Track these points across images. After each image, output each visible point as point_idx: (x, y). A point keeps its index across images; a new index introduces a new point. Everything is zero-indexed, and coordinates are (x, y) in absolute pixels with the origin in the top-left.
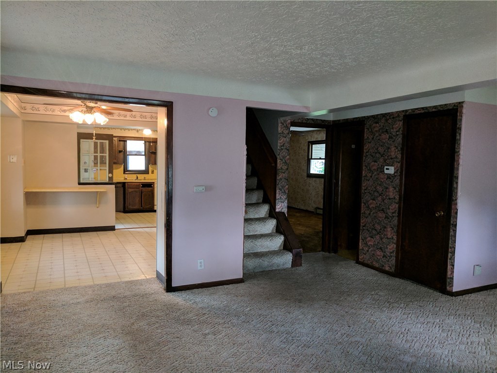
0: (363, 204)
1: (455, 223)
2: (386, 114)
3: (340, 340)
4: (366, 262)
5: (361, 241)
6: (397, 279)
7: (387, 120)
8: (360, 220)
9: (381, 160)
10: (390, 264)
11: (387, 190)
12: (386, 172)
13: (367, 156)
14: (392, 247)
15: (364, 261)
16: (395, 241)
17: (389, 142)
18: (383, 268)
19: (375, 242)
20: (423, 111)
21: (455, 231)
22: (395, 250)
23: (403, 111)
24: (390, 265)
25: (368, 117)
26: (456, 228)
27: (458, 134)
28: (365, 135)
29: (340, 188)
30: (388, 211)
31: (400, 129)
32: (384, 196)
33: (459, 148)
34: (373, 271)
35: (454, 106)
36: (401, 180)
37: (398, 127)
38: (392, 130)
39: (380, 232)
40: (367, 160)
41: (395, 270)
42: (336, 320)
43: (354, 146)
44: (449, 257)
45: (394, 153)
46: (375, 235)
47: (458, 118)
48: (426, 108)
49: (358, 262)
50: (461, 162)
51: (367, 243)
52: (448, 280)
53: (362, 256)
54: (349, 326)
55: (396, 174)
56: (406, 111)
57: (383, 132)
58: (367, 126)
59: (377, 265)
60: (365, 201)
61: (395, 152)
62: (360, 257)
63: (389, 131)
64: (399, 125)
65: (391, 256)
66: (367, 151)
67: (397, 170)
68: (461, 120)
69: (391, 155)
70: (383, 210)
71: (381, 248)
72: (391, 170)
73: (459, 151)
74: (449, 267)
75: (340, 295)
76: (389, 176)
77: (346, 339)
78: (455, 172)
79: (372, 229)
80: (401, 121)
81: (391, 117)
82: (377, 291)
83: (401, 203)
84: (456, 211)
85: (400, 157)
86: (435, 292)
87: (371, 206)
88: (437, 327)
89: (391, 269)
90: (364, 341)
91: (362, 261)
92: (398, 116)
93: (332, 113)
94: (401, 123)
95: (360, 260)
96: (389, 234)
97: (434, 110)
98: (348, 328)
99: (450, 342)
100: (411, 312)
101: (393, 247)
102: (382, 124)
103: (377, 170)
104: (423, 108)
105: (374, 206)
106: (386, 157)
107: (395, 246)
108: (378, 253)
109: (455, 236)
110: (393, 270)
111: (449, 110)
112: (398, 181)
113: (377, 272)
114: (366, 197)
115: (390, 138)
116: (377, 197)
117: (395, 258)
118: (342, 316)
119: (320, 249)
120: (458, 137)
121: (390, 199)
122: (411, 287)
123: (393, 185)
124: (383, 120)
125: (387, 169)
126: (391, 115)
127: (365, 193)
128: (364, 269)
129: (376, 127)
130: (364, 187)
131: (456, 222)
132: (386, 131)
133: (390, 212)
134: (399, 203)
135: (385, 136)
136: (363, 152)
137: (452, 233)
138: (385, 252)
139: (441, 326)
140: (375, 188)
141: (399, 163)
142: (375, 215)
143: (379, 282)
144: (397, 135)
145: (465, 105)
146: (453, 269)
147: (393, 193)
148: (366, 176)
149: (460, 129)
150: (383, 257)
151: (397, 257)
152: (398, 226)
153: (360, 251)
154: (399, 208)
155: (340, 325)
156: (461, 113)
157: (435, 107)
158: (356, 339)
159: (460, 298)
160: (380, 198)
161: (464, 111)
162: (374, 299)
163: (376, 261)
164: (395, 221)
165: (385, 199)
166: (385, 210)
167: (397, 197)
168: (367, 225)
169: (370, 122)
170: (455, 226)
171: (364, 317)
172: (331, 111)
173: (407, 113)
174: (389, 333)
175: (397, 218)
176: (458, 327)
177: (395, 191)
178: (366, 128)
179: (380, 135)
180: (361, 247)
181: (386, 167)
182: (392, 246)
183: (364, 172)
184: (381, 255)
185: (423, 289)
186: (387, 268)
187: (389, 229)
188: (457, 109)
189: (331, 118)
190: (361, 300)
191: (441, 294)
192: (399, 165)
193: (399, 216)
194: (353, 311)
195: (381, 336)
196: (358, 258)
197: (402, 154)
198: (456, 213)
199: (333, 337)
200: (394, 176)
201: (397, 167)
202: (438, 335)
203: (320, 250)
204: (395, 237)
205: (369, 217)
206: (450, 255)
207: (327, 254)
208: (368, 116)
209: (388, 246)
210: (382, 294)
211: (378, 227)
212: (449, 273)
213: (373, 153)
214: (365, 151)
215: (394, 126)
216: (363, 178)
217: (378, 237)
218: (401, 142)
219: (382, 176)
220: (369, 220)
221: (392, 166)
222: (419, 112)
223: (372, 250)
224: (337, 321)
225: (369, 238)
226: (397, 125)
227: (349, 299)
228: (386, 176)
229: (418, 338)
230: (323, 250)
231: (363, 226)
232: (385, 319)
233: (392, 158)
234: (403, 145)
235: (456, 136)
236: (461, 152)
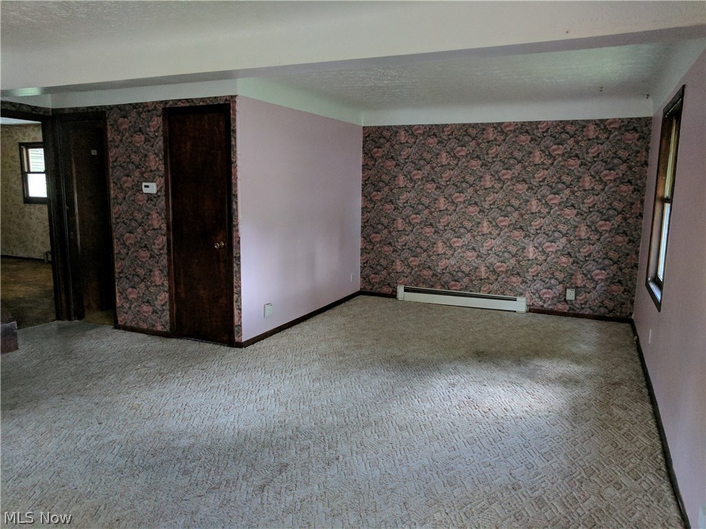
0: (115, 241)
1: (238, 255)
2: (137, 104)
3: (85, 448)
4: (128, 324)
5: (118, 295)
6: (174, 340)
7: (139, 114)
8: (113, 264)
9: (137, 173)
10: (163, 321)
11: (150, 217)
12: (145, 190)
13: (115, 167)
14: (163, 297)
15: (126, 323)
16: (166, 289)
17: (145, 147)
18: (154, 329)
19: (138, 293)
20: (188, 105)
21: (239, 265)
22: (168, 300)
23: (161, 102)
24: (163, 323)
25: (111, 108)
26: (240, 261)
27: (232, 139)
28: (109, 136)
29: (77, 218)
30: (153, 246)
31: (159, 128)
32: (146, 227)
33: (236, 158)
34: (141, 336)
35: (226, 100)
36: (167, 201)
37: (156, 125)
38: (148, 129)
39: (145, 278)
40: (114, 174)
41: (170, 329)
42: (78, 420)
43: (95, 151)
44: (235, 299)
45: (153, 164)
46: (139, 283)
47: (232, 117)
48: (192, 100)
49: (117, 326)
50: (239, 175)
51: (127, 297)
52: (236, 329)
53: (123, 317)
54: (100, 424)
55: (159, 194)
56: (166, 102)
57: (136, 132)
58: (110, 122)
59: (145, 326)
60: (118, 236)
61: (156, 162)
62: (119, 319)
63: (143, 130)
64: (157, 121)
65: (164, 310)
66: (114, 159)
67: (161, 188)
68: (235, 120)
69: (150, 166)
70: (145, 246)
71: (148, 302)
72: (152, 188)
73: (235, 162)
74: (236, 312)
75: (86, 381)
76: (150, 197)
77: (95, 443)
78: (234, 189)
79: (133, 275)
80: (160, 116)
81: (145, 109)
82: (144, 363)
83: (170, 234)
84: (238, 239)
85: (163, 169)
86: (222, 347)
87: (128, 243)
88: (222, 391)
89: (165, 328)
90: (122, 437)
91: (123, 323)
92: (155, 109)
93: (49, 95)
94: (160, 119)
95: (120, 323)
96: (158, 279)
97: (201, 104)
98: (98, 426)
99: (236, 405)
100: (191, 379)
101: (165, 297)
102: (133, 120)
103: (133, 189)
104: (187, 100)
105: (133, 242)
106: (143, 169)
107: (167, 295)
108: (145, 308)
109: (240, 272)
110: (168, 329)
111: (219, 105)
112: (163, 203)
113: (146, 336)
114: (118, 230)
115: (147, 140)
116: (136, 228)
117: (168, 313)
118: (88, 411)
119: (53, 316)
120: (233, 143)
121: (154, 229)
122: (191, 346)
123: (157, 209)
124: (134, 114)
125: (146, 186)
126: (144, 107)
127: (118, 223)
128: (127, 335)
129: (125, 124)
130: (115, 214)
131: (239, 253)
132: (140, 130)
133: (155, 248)
134: (168, 234)
135: (139, 138)
136: (108, 160)
137: (235, 269)
138: (154, 306)
139: (227, 388)
140: (132, 214)
141: (162, 177)
142: (135, 254)
143: (148, 348)
144: (157, 137)
145: (238, 101)
146: (240, 314)
147: (158, 221)
148: (116, 198)
149: (235, 131)
150: (153, 313)
151: (171, 310)
152: (169, 267)
153: (118, 310)
154: (168, 240)
155: (85, 426)
156: (235, 110)
157: (202, 100)
158: (110, 439)
159: (251, 347)
160: (140, 230)
161: (238, 108)
162: (140, 375)
163: (143, 321)
164: (164, 261)
165: (148, 231)
166: (148, 246)
167: (164, 226)
168: (125, 270)
169: (115, 115)
170: (239, 258)
171: (124, 403)
172: (47, 90)
173: (167, 106)
174: (160, 416)
175: (166, 257)
176: (247, 384)
177: (160, 218)
178: (108, 123)
179: (132, 136)
180: (118, 304)
181: (144, 184)
182: (163, 295)
183: (112, 192)
184: (150, 311)
185: (208, 346)
186: (160, 328)
187: (157, 273)
188: (230, 104)
189: (49, 103)
190: (121, 380)
191: (229, 348)
192: (163, 180)
193: (169, 253)
194: (108, 399)
195: (148, 423)
196: (116, 321)
197: (165, 164)
198: (239, 242)
199: (72, 447)
200: (157, 196)
201: (160, 183)
202: (223, 401)
203: (55, 318)
204: (166, 283)
205: (127, 258)
206: (235, 296)
207: (66, 323)
208: (110, 106)
209: (158, 297)
210: (151, 364)
211: (141, 272)
212: (236, 319)
213: (124, 162)
214: (110, 159)
215: (150, 124)
216: (112, 202)
217: (142, 285)
218: (162, 148)
219: (140, 197)
220: (127, 262)
221: (152, 182)
222: (183, 105)
223: (135, 307)
224: (80, 421)
225: (130, 290)
226: (154, 123)
227: (101, 382)
228: (146, 198)
229: (198, 412)
230: (58, 318)
231: (120, 273)
232: (155, 398)
233: (151, 171)
234: (165, 150)
235: (230, 141)
236: (238, 163)
